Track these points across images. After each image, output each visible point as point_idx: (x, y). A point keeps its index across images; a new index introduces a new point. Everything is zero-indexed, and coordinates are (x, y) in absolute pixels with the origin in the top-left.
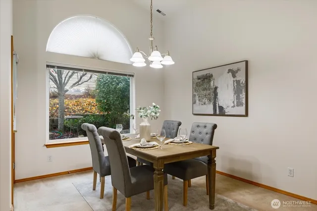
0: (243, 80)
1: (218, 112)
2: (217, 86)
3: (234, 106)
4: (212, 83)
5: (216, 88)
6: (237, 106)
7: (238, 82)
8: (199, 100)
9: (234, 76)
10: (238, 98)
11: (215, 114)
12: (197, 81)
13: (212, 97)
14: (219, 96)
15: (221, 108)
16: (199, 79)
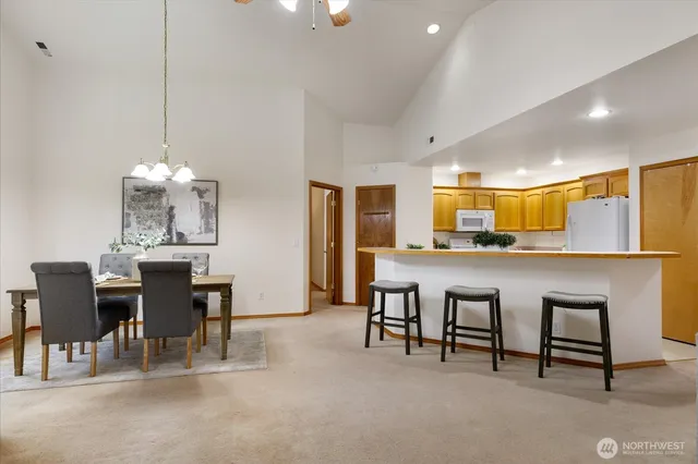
0: (213, 203)
1: (175, 240)
2: (173, 204)
3: (201, 233)
4: (164, 200)
5: (172, 208)
6: (206, 232)
7: (207, 204)
8: (139, 222)
9: (201, 196)
10: (207, 223)
11: (170, 243)
12: (134, 193)
13: (165, 219)
14: (177, 219)
15: (180, 235)
16: (138, 191)
